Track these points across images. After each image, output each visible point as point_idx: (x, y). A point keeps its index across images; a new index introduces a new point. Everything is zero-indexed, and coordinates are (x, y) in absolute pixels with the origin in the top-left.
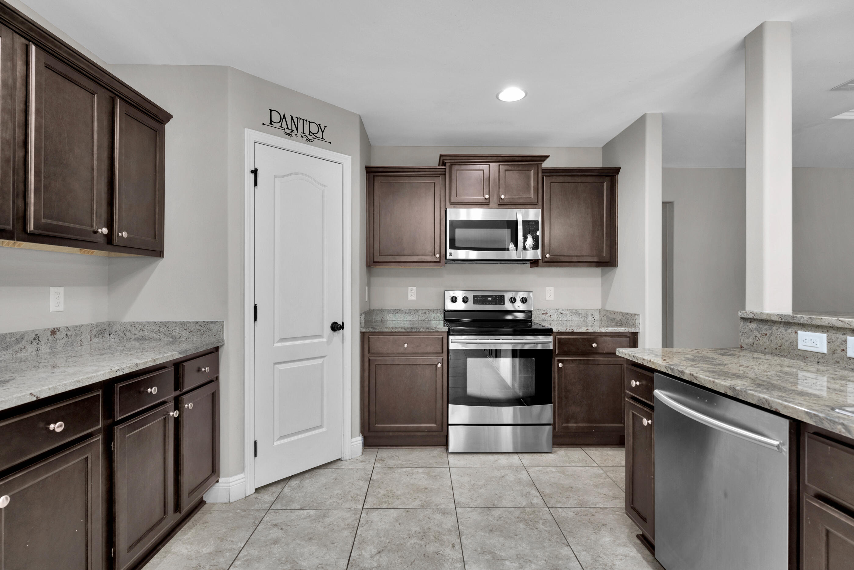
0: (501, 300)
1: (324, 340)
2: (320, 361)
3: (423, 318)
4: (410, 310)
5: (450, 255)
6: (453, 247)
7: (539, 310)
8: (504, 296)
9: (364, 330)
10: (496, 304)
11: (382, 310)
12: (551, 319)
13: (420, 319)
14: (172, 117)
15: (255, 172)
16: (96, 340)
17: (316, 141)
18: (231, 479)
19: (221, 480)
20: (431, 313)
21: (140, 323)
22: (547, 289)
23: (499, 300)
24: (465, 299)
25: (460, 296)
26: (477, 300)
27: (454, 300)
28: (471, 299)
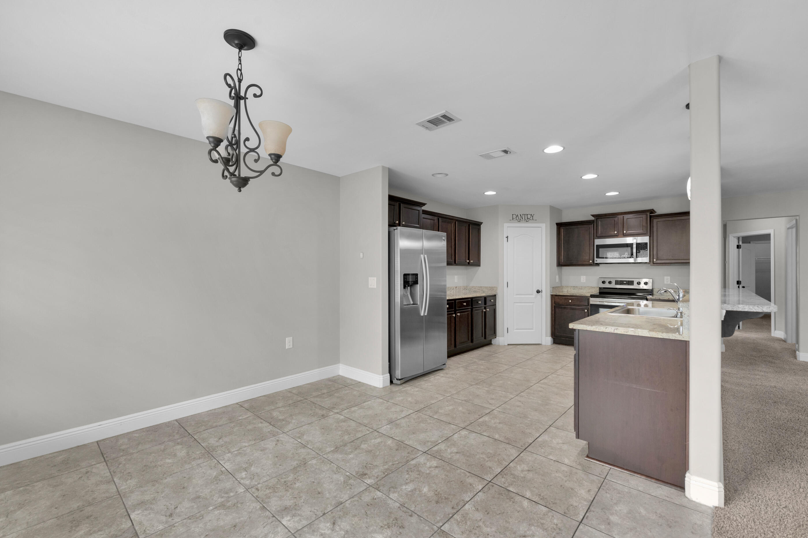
0: (632, 283)
1: (533, 296)
2: (532, 304)
3: (589, 291)
4: (582, 287)
5: (596, 261)
6: (598, 257)
8: (633, 281)
9: (552, 294)
10: (628, 285)
11: (568, 287)
13: (587, 292)
14: (482, 223)
15: (507, 237)
16: (464, 291)
18: (500, 338)
19: (497, 338)
20: (593, 289)
21: (474, 287)
22: (665, 277)
23: (630, 283)
24: (610, 282)
25: (607, 281)
26: (617, 283)
27: (604, 282)
28: (614, 282)
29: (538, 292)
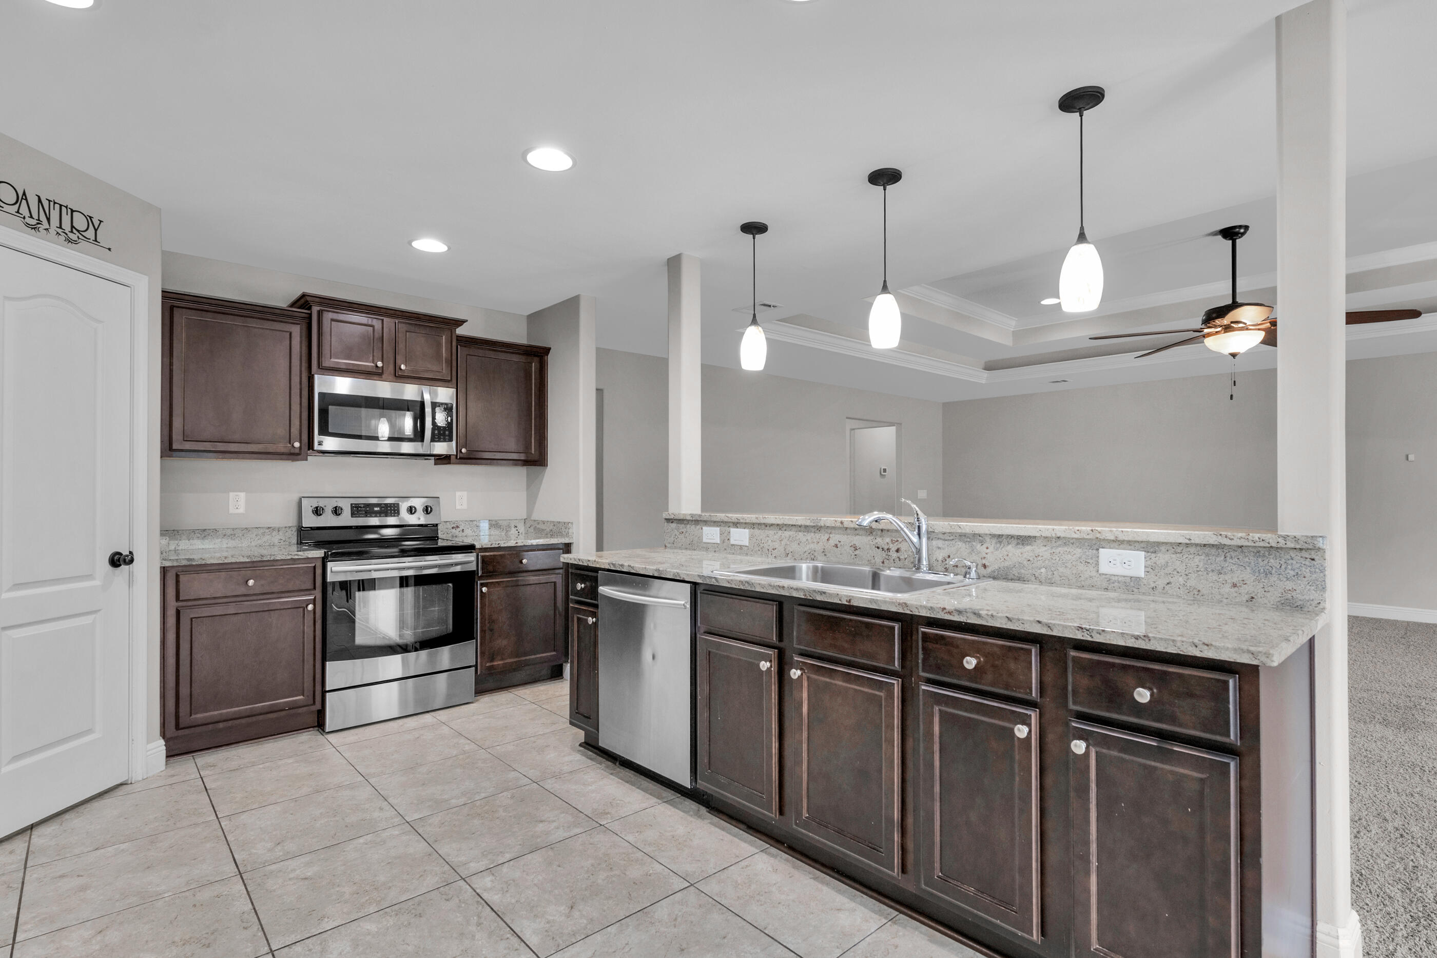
0: (395, 510)
1: (97, 583)
2: (84, 621)
3: (259, 542)
4: (233, 529)
5: (320, 443)
6: (325, 432)
7: (448, 523)
8: (398, 504)
9: (167, 564)
10: (386, 516)
12: (464, 534)
13: (253, 544)
17: (83, 244)
20: (274, 533)
22: (458, 494)
23: (391, 510)
24: (337, 511)
25: (329, 505)
26: (358, 510)
27: (317, 511)
28: (347, 511)
29: (117, 560)
